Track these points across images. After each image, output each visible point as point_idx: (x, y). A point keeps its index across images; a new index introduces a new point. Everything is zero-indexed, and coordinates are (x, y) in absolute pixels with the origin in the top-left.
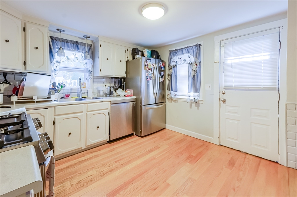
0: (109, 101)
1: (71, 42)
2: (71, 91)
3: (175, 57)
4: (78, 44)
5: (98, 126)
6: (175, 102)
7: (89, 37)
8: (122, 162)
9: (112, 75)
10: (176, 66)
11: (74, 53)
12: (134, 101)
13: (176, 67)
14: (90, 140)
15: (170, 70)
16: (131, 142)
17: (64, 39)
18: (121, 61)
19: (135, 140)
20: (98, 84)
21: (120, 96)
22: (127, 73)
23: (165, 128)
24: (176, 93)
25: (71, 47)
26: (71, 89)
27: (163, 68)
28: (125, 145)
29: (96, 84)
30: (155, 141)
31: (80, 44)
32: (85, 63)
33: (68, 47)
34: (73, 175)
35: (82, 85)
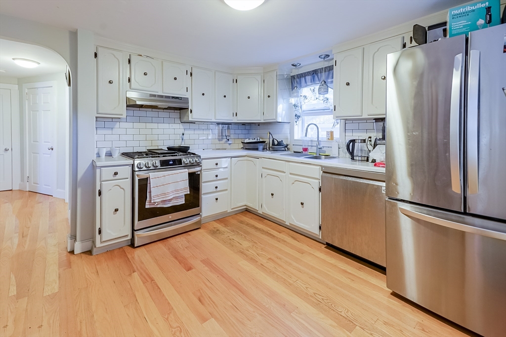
1: (308, 73)
5: (303, 202)
7: (327, 56)
11: (312, 88)
12: (384, 182)
14: (293, 217)
18: (383, 78)
25: (309, 80)
29: (351, 134)
31: (319, 71)
32: (326, 99)
33: (306, 82)
34: (243, 234)
35: (327, 135)
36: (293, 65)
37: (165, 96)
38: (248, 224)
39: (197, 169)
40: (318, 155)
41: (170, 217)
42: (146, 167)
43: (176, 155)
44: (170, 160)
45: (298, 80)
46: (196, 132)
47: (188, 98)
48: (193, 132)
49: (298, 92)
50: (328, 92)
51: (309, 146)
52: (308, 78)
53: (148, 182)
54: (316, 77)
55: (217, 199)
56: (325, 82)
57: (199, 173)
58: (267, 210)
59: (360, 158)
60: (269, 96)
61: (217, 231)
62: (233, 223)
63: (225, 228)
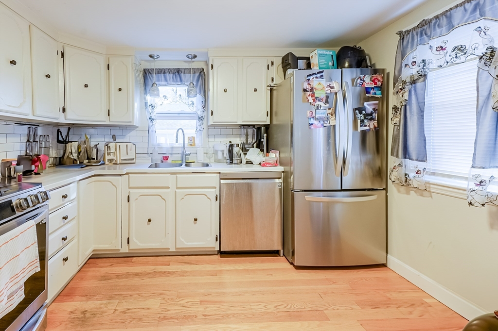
0: (217, 173)
1: (170, 71)
2: (172, 150)
3: (419, 47)
4: (180, 72)
5: (195, 217)
6: (422, 195)
7: (195, 57)
8: (211, 309)
9: (235, 120)
10: (423, 76)
11: (175, 89)
12: (280, 178)
13: (422, 79)
14: (181, 239)
15: (400, 94)
16: (263, 270)
17: (160, 69)
18: (255, 90)
19: (276, 269)
20: (216, 139)
21: (252, 163)
22: (271, 113)
23: (384, 265)
24: (421, 165)
25: (170, 78)
26: (172, 148)
27: (372, 92)
28: (247, 271)
29: (213, 139)
30: (325, 293)
31: (183, 71)
32: (192, 103)
33: (166, 80)
34: (130, 293)
35: (190, 141)
36: (151, 56)
38: (118, 276)
40: (185, 163)
52: (169, 76)
54: (178, 76)
55: (66, 259)
60: (120, 90)
61: (85, 314)
62: (95, 285)
63: (91, 302)
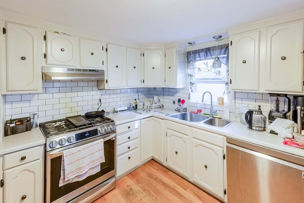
1: (202, 50)
4: (210, 50)
7: (220, 37)
14: (196, 176)
17: (196, 50)
31: (212, 49)
32: (218, 72)
33: (200, 57)
34: (153, 193)
35: (219, 101)
36: (189, 43)
37: (83, 70)
38: (156, 179)
39: (112, 136)
40: (212, 118)
41: (86, 187)
42: (60, 144)
43: (92, 126)
44: (85, 133)
45: (193, 55)
46: (111, 96)
47: (104, 70)
48: (108, 97)
49: (193, 65)
50: (221, 66)
51: (202, 108)
52: (202, 54)
53: (62, 160)
54: (209, 53)
55: (129, 158)
56: (218, 58)
57: (114, 139)
58: (171, 164)
59: (257, 129)
60: (170, 68)
61: (131, 191)
62: (144, 177)
63: (137, 186)
